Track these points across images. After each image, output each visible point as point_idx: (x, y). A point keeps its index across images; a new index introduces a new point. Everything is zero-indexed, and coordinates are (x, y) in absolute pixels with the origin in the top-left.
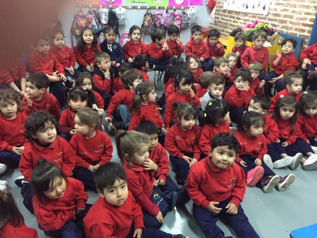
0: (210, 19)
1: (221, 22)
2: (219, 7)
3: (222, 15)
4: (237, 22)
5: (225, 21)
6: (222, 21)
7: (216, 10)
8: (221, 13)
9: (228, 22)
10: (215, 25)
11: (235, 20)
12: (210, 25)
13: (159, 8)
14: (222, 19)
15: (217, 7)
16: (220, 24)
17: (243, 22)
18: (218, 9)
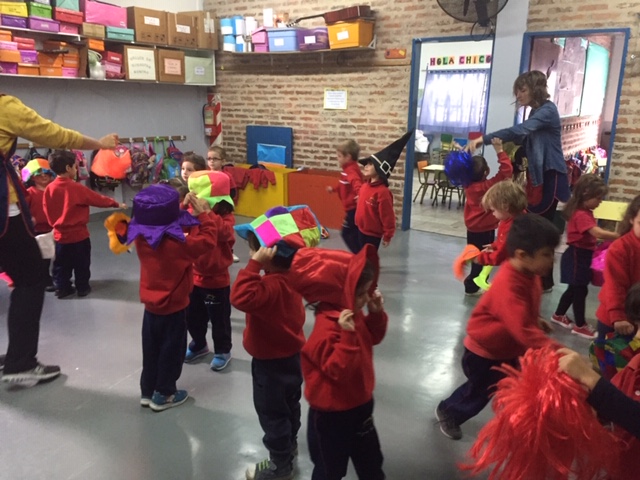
2: (230, 133)
7: (224, 139)
8: (235, 142)
13: (136, 140)
15: (224, 133)
18: (227, 136)
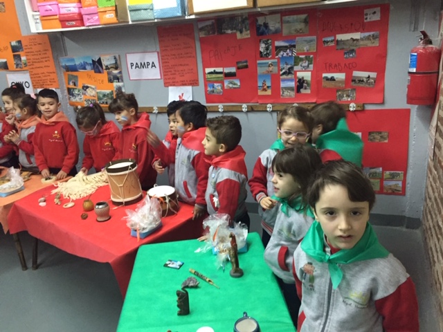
0: (429, 143)
7: (439, 117)
10: (435, 167)
12: (429, 161)
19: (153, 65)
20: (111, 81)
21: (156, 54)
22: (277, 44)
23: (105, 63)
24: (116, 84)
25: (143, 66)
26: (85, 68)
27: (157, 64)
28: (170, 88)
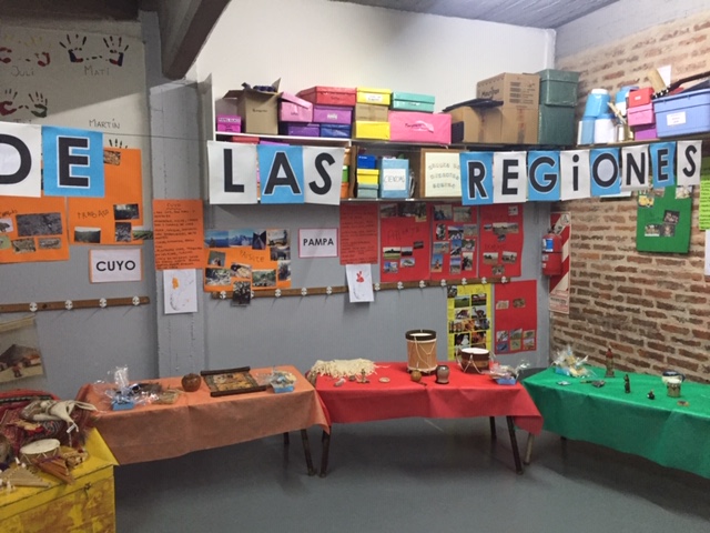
0: (553, 304)
1: (599, 313)
2: (582, 274)
3: (596, 295)
4: (661, 316)
5: (612, 311)
6: (598, 308)
7: (573, 282)
8: (591, 288)
9: (625, 313)
10: (575, 318)
11: (655, 309)
12: (555, 317)
14: (597, 303)
15: (574, 274)
16: (595, 316)
17: (687, 316)
18: (578, 279)
19: (331, 242)
20: (274, 258)
21: (335, 231)
22: (450, 228)
23: (270, 238)
24: (280, 262)
25: (318, 242)
26: (240, 244)
27: (335, 241)
28: (347, 266)
